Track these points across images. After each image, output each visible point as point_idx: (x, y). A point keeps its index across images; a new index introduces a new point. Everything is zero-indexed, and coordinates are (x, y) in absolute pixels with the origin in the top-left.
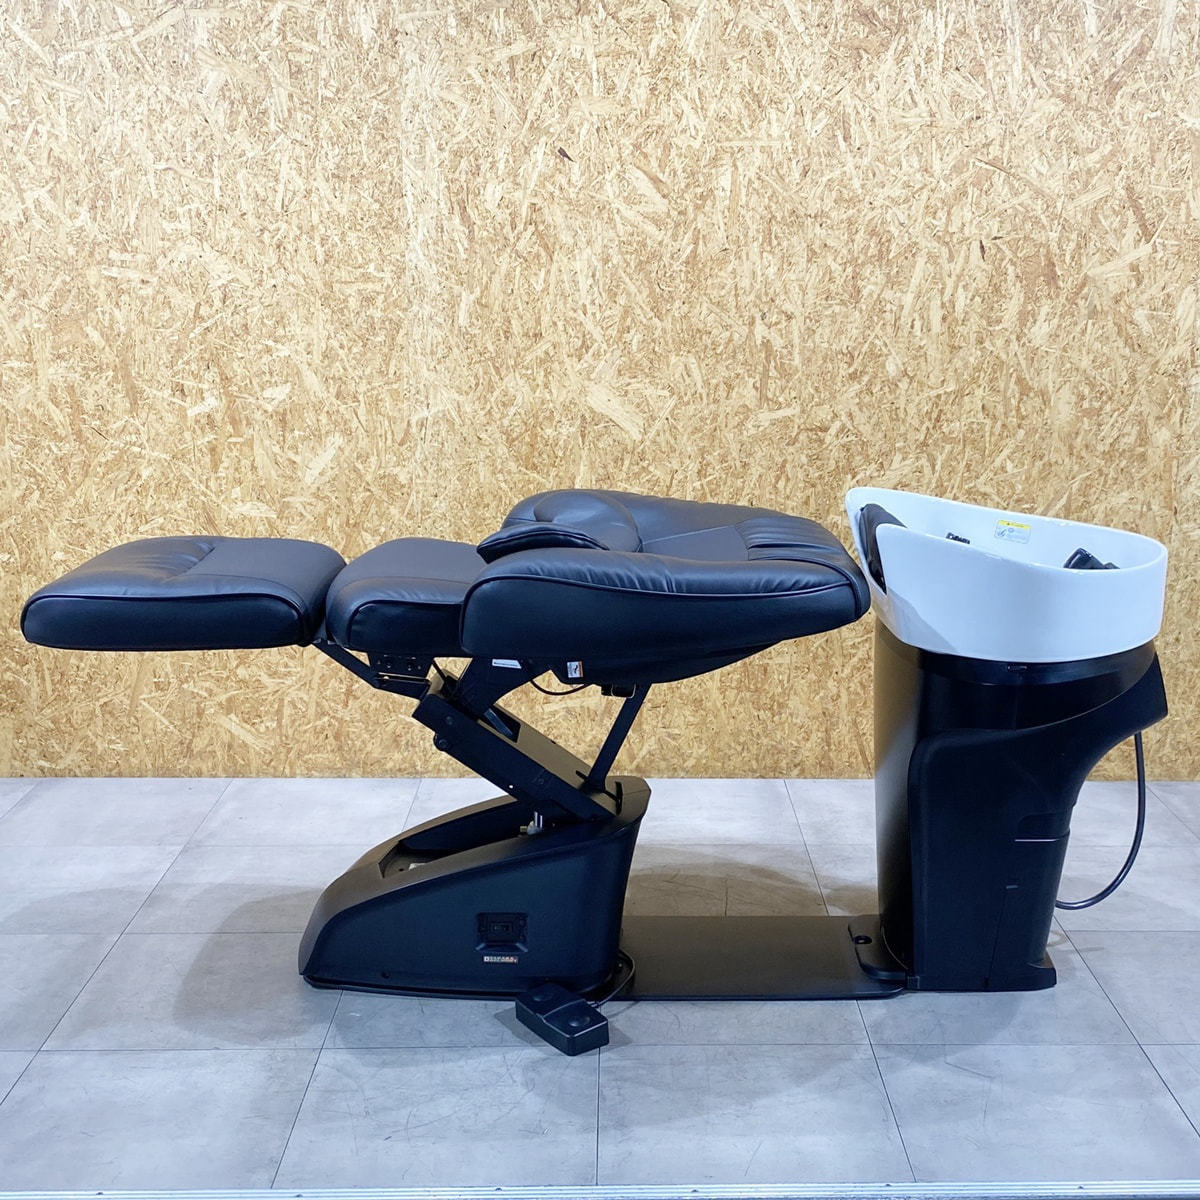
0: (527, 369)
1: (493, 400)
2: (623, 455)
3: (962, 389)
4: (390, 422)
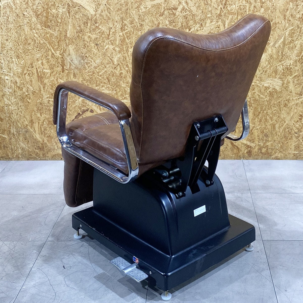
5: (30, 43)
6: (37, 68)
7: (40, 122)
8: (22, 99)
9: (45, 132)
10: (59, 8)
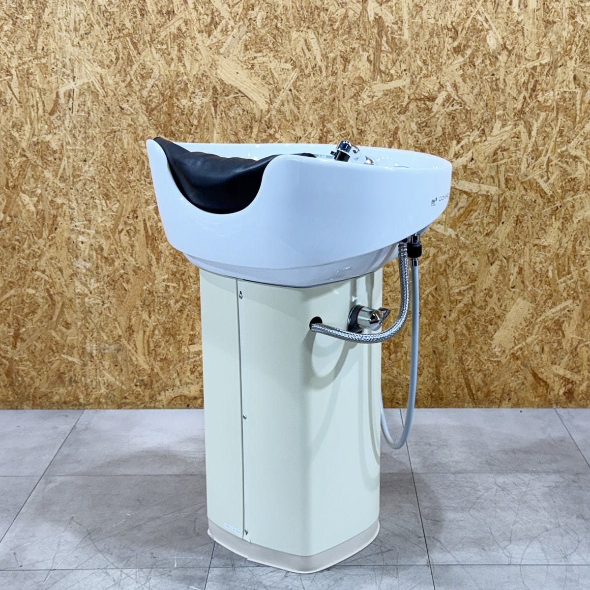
0: (162, 44)
1: (132, 73)
2: (251, 123)
3: (557, 61)
4: (40, 94)
5: (132, 169)
6: (144, 220)
7: (148, 329)
8: (111, 282)
9: (156, 351)
10: (194, 95)
